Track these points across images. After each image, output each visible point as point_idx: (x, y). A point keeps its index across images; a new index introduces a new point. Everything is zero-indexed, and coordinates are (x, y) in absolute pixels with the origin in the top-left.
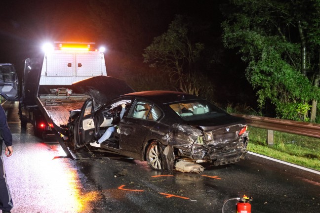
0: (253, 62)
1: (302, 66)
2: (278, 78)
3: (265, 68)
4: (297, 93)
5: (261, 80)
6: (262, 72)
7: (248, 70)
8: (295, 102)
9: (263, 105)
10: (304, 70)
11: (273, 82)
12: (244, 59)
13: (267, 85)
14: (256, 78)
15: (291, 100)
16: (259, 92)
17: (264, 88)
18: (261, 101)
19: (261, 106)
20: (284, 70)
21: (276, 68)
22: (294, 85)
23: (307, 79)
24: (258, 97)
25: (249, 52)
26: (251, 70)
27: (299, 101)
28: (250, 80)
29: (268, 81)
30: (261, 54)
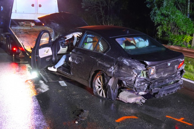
0: (156, 8)
1: (187, 11)
2: (173, 19)
3: (164, 12)
4: (184, 29)
5: (161, 20)
6: (162, 14)
7: (152, 13)
8: (182, 34)
9: (161, 36)
10: (188, 14)
11: (169, 22)
12: (148, 6)
13: (165, 23)
14: (157, 19)
15: (180, 33)
16: (158, 27)
17: (162, 25)
18: (160, 33)
19: (159, 36)
20: (177, 14)
21: (172, 12)
22: (182, 23)
23: (190, 19)
24: (157, 31)
25: (153, 2)
26: (155, 13)
27: (185, 33)
28: (153, 19)
29: (166, 20)
30: (163, 3)
